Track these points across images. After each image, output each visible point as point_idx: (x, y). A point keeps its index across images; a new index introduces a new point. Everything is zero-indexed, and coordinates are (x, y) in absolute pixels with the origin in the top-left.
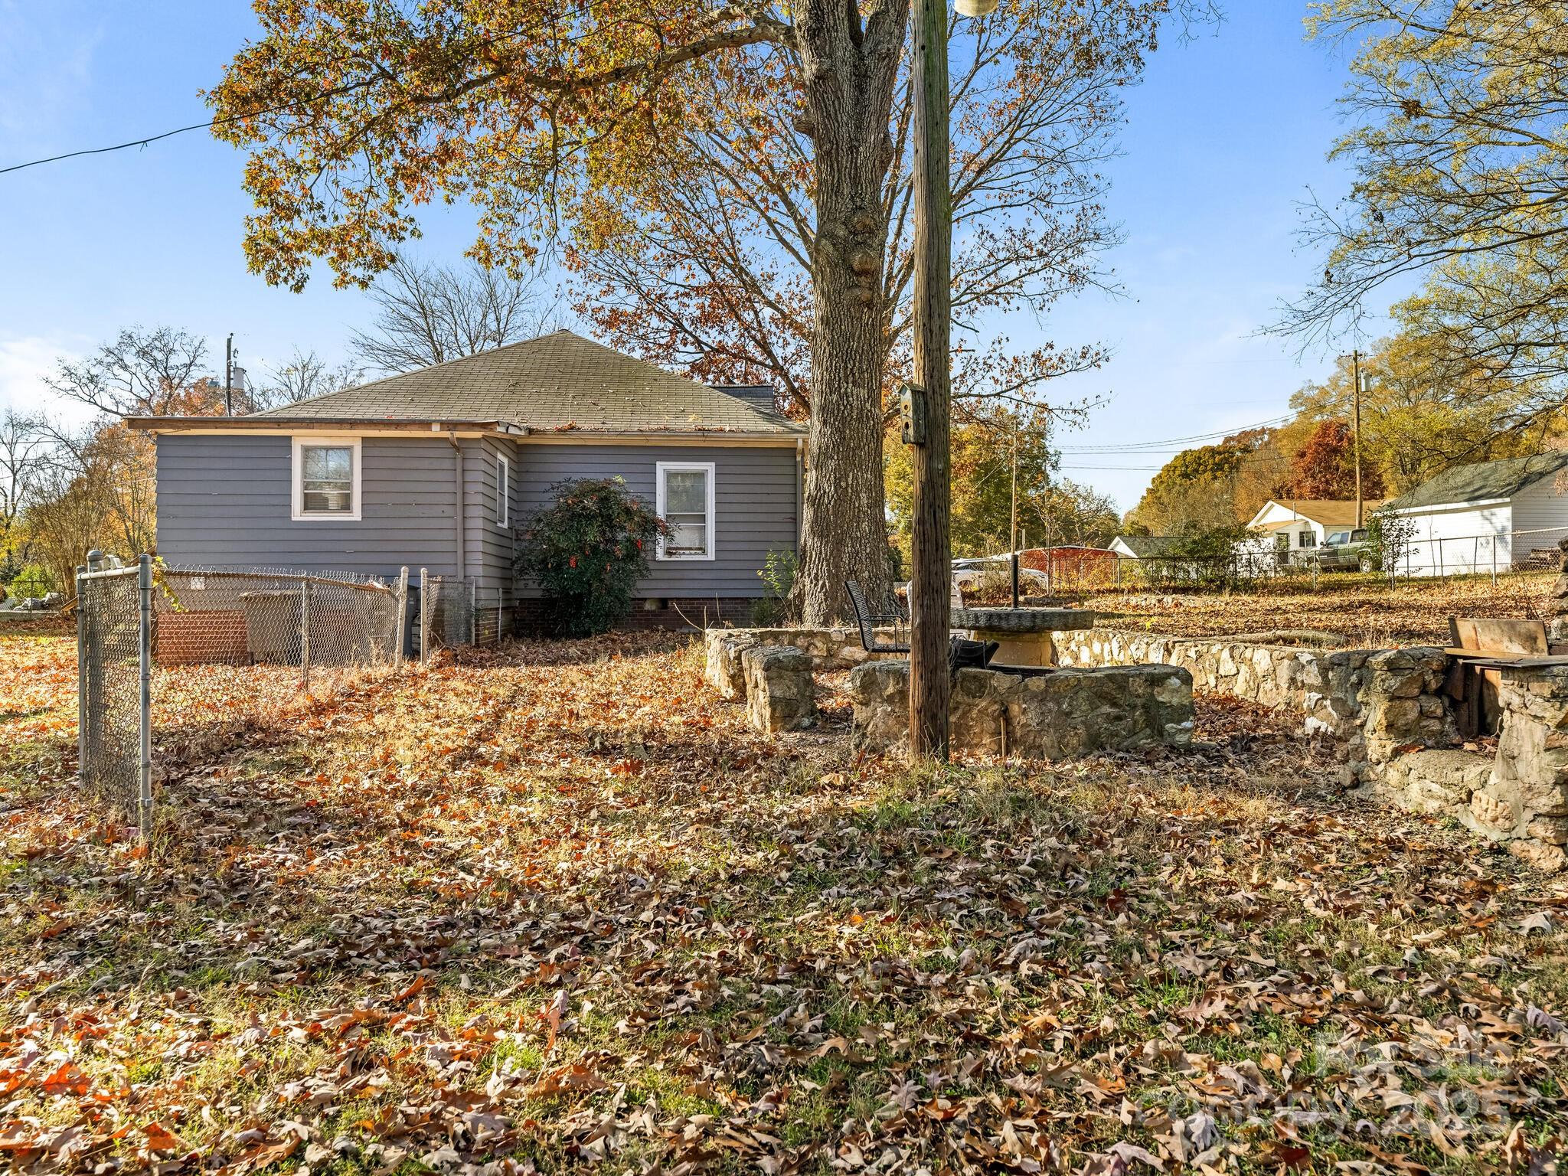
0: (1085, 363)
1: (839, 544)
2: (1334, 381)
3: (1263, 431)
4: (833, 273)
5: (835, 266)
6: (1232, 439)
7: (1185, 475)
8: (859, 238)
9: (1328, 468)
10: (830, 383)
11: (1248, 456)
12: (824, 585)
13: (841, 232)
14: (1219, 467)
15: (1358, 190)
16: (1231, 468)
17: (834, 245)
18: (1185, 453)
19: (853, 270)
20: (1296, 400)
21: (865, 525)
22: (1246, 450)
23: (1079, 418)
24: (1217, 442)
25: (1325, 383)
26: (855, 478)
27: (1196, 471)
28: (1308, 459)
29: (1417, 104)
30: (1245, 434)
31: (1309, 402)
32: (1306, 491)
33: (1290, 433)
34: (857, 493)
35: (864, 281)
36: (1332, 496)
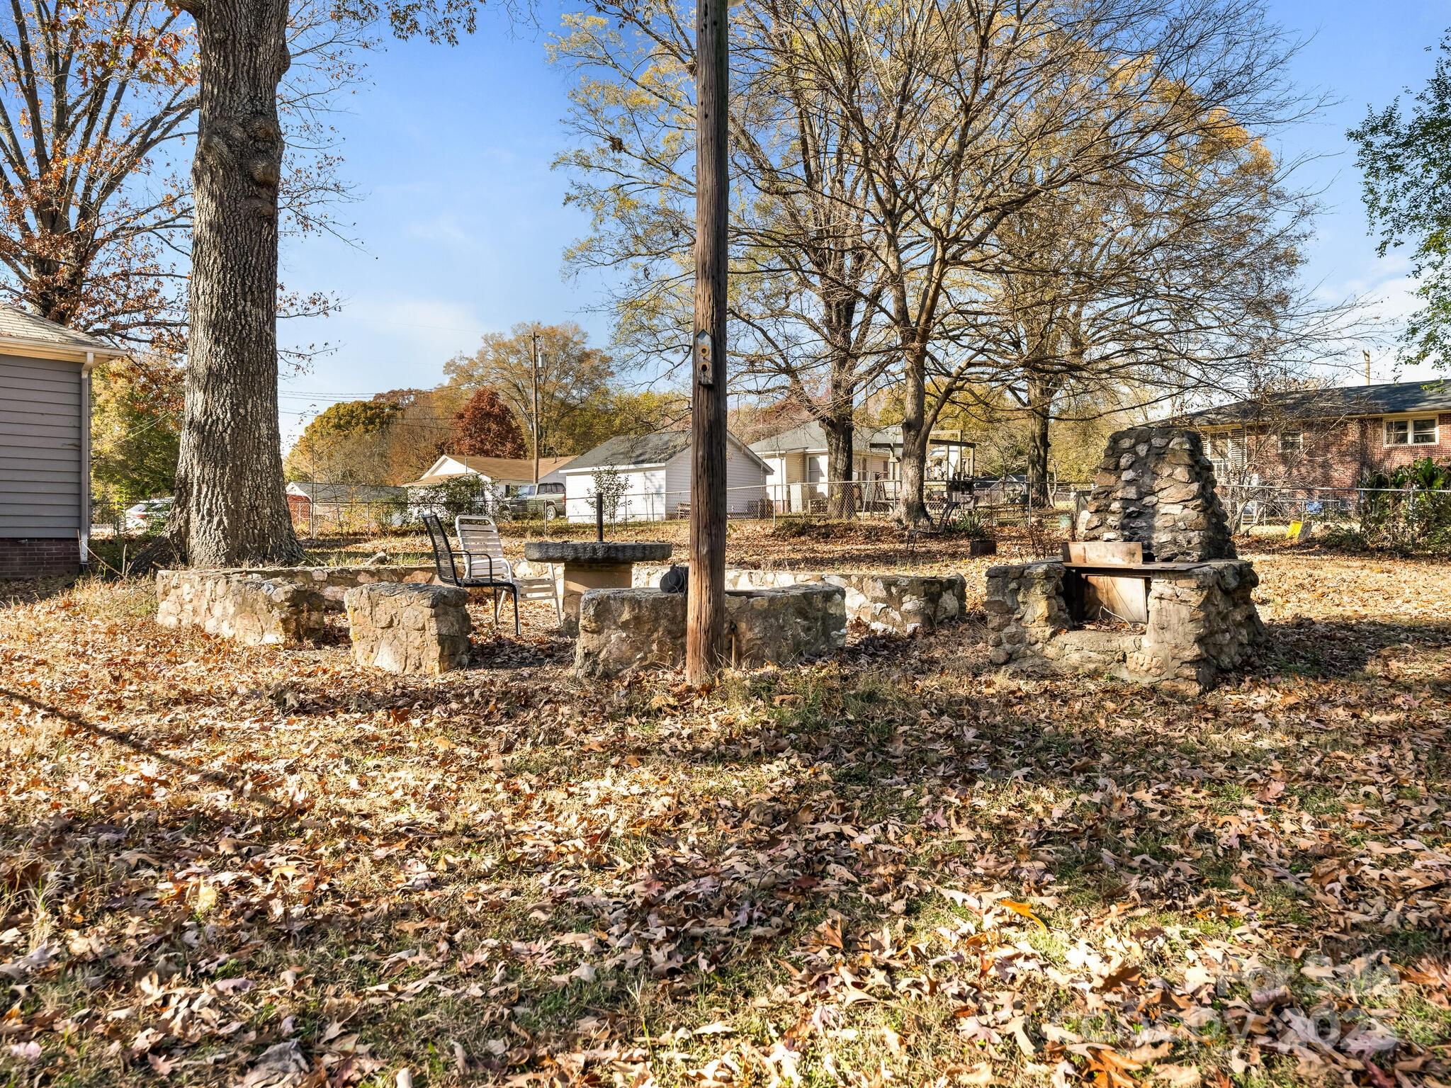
0: (314, 309)
1: (238, 475)
2: (482, 355)
3: (410, 392)
4: (227, 176)
5: (228, 170)
6: (382, 396)
7: (338, 426)
8: (260, 145)
9: (482, 429)
10: (223, 298)
11: (399, 414)
12: (220, 522)
13: (238, 134)
14: (371, 421)
15: (568, 199)
16: (382, 423)
17: (229, 146)
18: (338, 406)
19: (252, 178)
20: (450, 367)
21: (265, 457)
22: (395, 407)
23: (303, 363)
24: (368, 399)
25: (474, 356)
26: (254, 406)
27: (349, 423)
28: (466, 420)
29: (620, 143)
30: (394, 393)
31: (461, 371)
32: (465, 448)
33: (443, 394)
34: (257, 422)
35: (264, 192)
36: (486, 453)
